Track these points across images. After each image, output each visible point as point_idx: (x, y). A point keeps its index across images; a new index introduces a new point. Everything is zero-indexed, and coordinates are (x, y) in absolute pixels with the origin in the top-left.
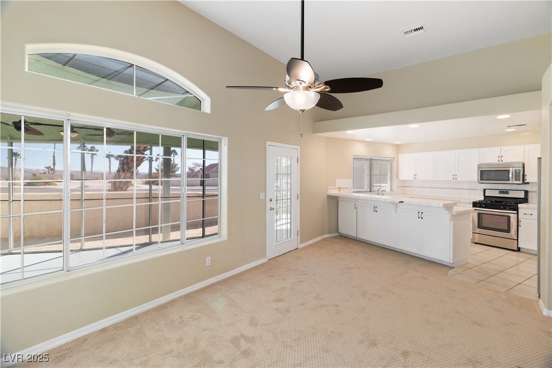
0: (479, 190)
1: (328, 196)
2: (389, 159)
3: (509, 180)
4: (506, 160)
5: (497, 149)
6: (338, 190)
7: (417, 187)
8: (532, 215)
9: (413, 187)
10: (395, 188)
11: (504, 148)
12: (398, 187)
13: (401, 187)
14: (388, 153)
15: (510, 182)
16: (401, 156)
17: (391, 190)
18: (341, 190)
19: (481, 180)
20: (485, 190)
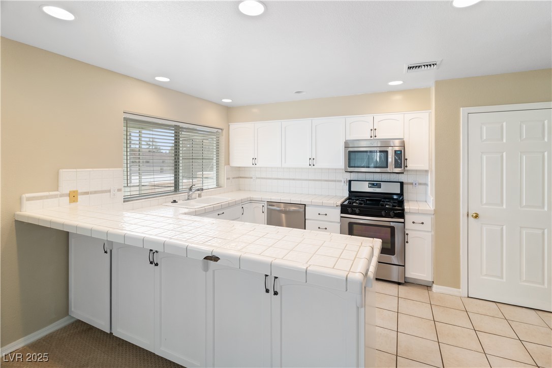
0: (341, 181)
1: (16, 221)
2: (215, 130)
3: (387, 167)
4: (381, 135)
5: (369, 118)
6: (67, 199)
7: (257, 178)
8: (423, 223)
9: (251, 178)
10: (223, 181)
11: (378, 118)
12: (228, 179)
13: (234, 178)
14: (212, 118)
15: (388, 170)
16: (233, 127)
17: (218, 186)
18: (80, 198)
19: (350, 166)
20: (350, 181)
